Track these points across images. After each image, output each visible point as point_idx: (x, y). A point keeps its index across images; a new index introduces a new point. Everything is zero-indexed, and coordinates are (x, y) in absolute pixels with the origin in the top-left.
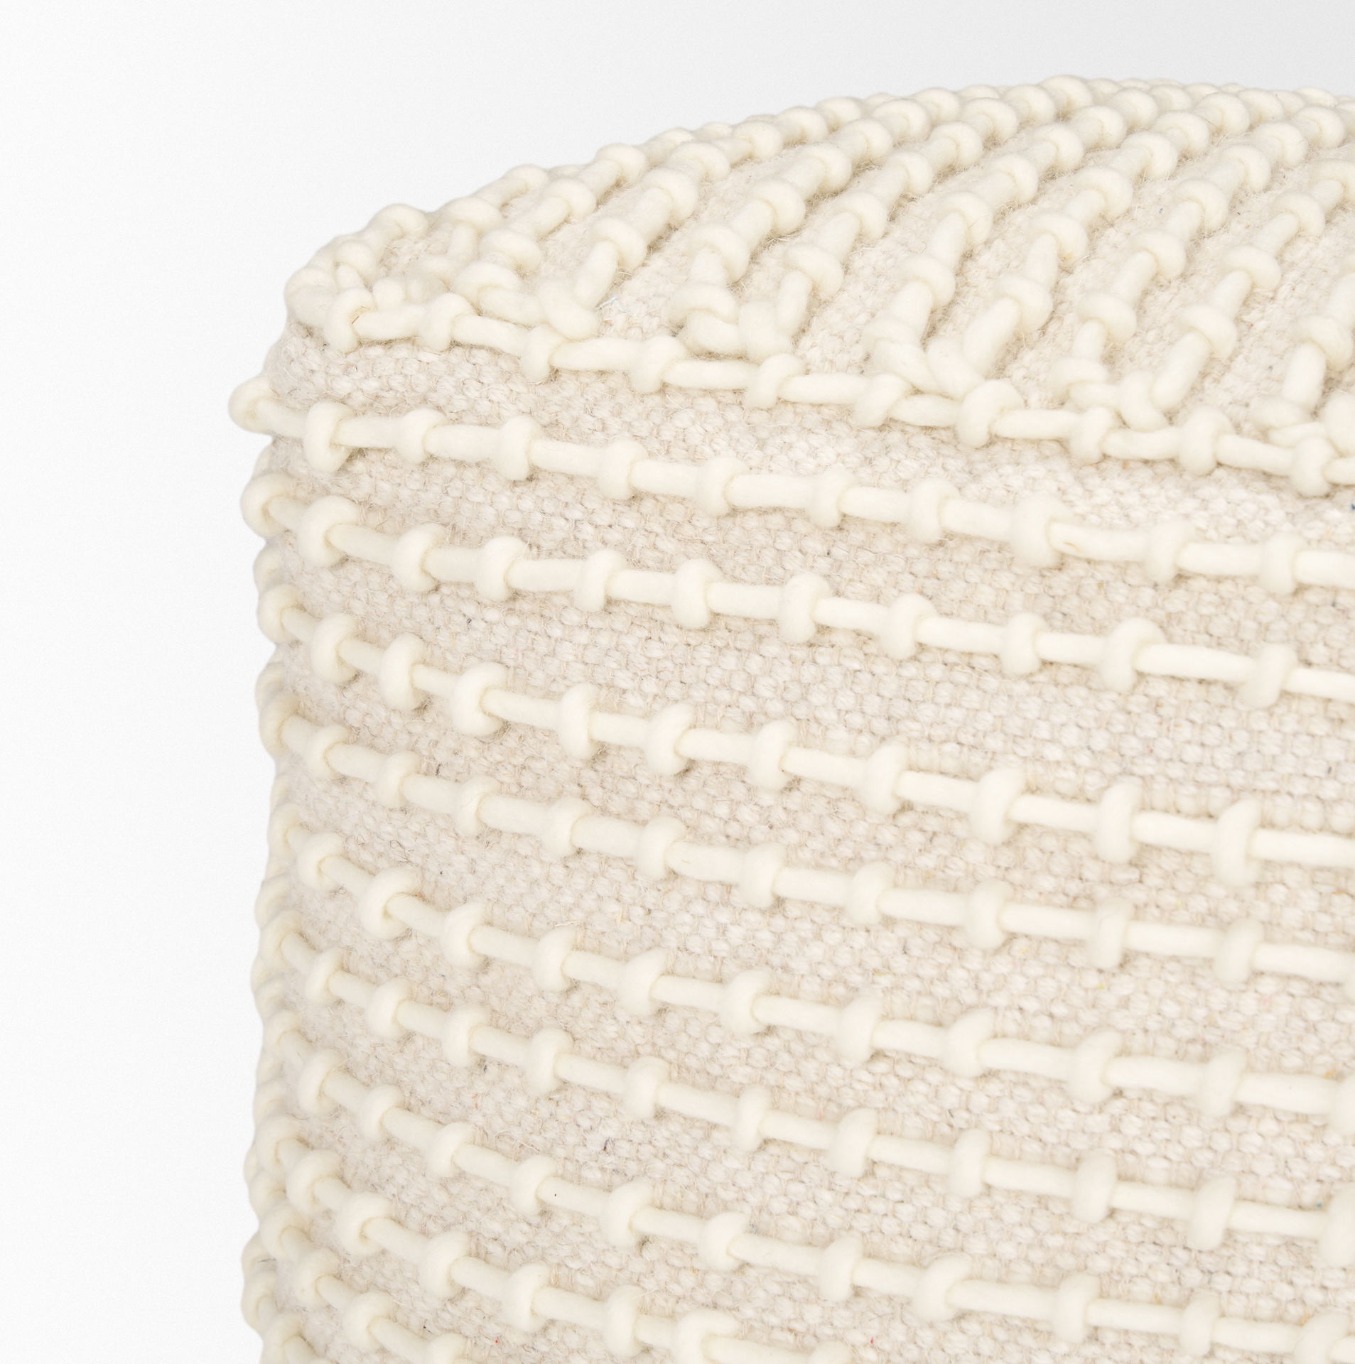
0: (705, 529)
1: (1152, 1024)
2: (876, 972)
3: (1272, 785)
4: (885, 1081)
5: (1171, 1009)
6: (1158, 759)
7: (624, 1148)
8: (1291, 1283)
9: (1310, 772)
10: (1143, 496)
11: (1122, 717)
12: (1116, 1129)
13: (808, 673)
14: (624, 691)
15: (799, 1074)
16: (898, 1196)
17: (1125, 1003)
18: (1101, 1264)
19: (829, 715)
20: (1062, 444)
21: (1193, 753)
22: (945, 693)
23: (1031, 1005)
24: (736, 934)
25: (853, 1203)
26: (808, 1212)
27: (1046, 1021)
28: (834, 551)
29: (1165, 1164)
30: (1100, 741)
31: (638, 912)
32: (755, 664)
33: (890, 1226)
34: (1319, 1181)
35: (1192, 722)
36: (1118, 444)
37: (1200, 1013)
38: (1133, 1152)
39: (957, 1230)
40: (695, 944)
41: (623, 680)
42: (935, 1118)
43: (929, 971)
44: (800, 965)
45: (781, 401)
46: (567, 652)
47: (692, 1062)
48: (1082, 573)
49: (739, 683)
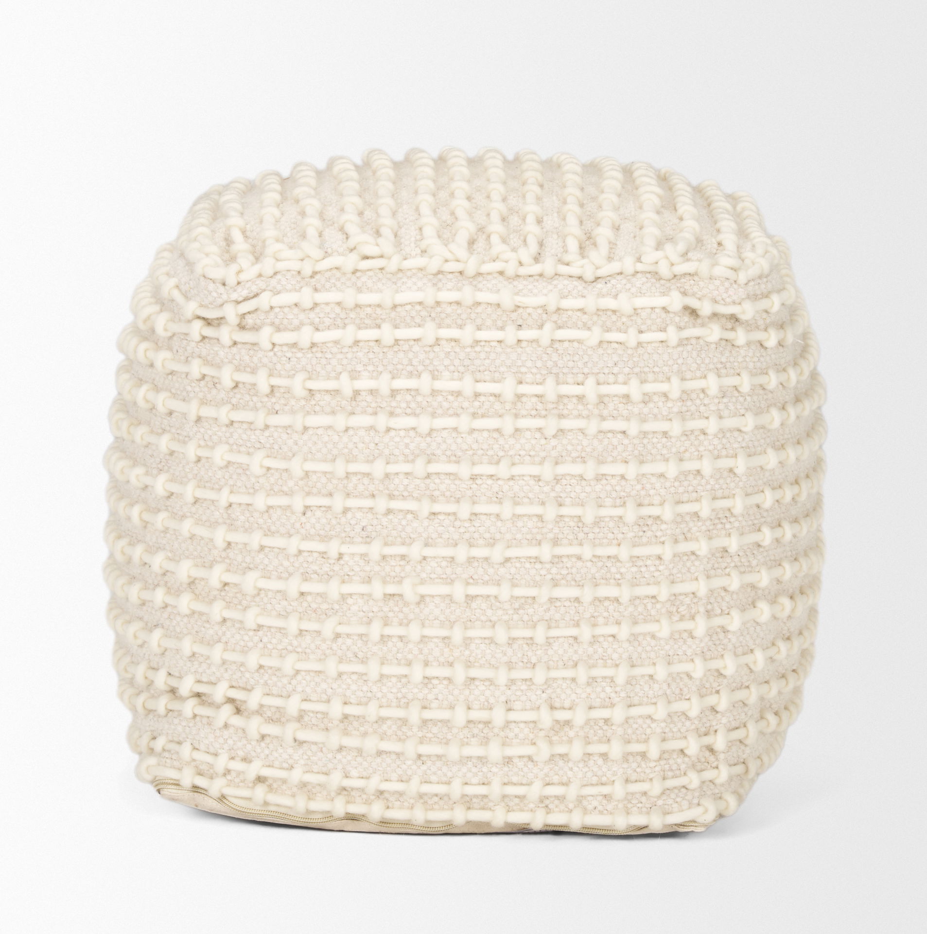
0: (381, 314)
1: (564, 454)
2: (466, 450)
3: (598, 371)
4: (472, 486)
5: (570, 448)
6: (560, 367)
7: (369, 528)
8: (613, 533)
9: (609, 365)
10: (534, 286)
11: (546, 356)
12: (553, 490)
13: (432, 355)
14: (359, 372)
15: (439, 490)
16: (479, 525)
17: (554, 448)
18: (551, 536)
19: (441, 368)
20: (501, 273)
21: (571, 364)
22: (483, 355)
23: (522, 453)
24: (412, 446)
25: (462, 530)
26: (446, 536)
27: (529, 458)
28: (431, 315)
29: (571, 499)
30: (539, 364)
31: (372, 446)
32: (411, 355)
33: (476, 535)
34: (621, 498)
35: (569, 354)
36: (522, 271)
37: (579, 448)
38: (561, 497)
39: (500, 533)
40: (396, 452)
41: (359, 368)
42: (491, 496)
43: (485, 447)
44: (438, 452)
45: (400, 270)
46: (334, 362)
47: (396, 493)
48: (521, 311)
49: (405, 362)
